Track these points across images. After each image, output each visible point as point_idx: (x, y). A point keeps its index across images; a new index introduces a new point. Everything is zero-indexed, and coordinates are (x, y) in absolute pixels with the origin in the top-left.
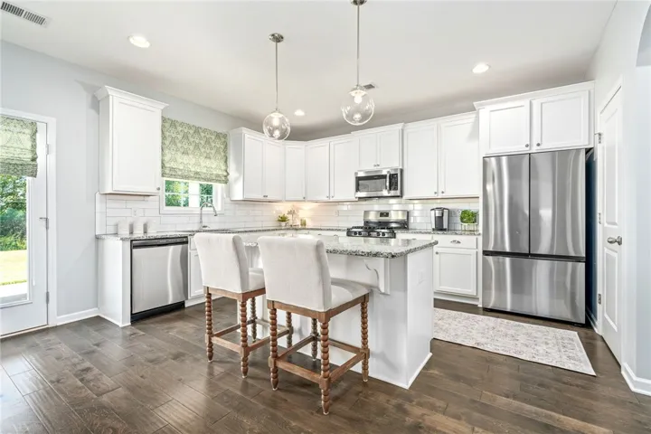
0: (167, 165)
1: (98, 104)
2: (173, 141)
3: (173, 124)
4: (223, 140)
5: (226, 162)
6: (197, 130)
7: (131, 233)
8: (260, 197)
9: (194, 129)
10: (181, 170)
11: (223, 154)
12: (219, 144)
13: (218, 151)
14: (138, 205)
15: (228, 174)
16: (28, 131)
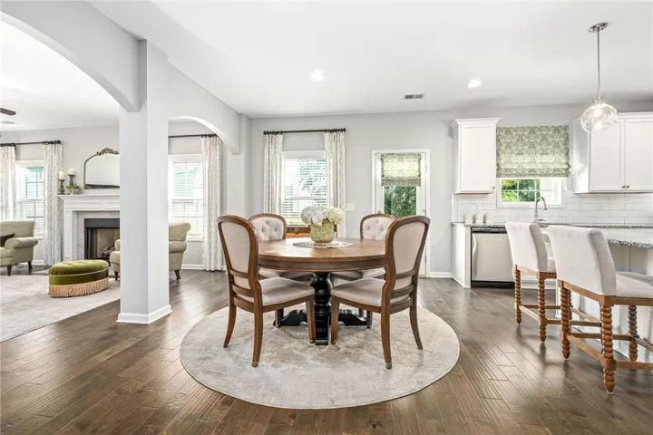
0: (502, 167)
1: (453, 132)
2: (508, 146)
3: (508, 131)
4: (563, 132)
5: (567, 154)
6: (532, 130)
7: (474, 222)
8: (618, 188)
9: (529, 130)
10: (516, 170)
11: (563, 147)
12: (559, 139)
13: (556, 145)
14: (479, 201)
15: (569, 166)
16: (417, 160)
